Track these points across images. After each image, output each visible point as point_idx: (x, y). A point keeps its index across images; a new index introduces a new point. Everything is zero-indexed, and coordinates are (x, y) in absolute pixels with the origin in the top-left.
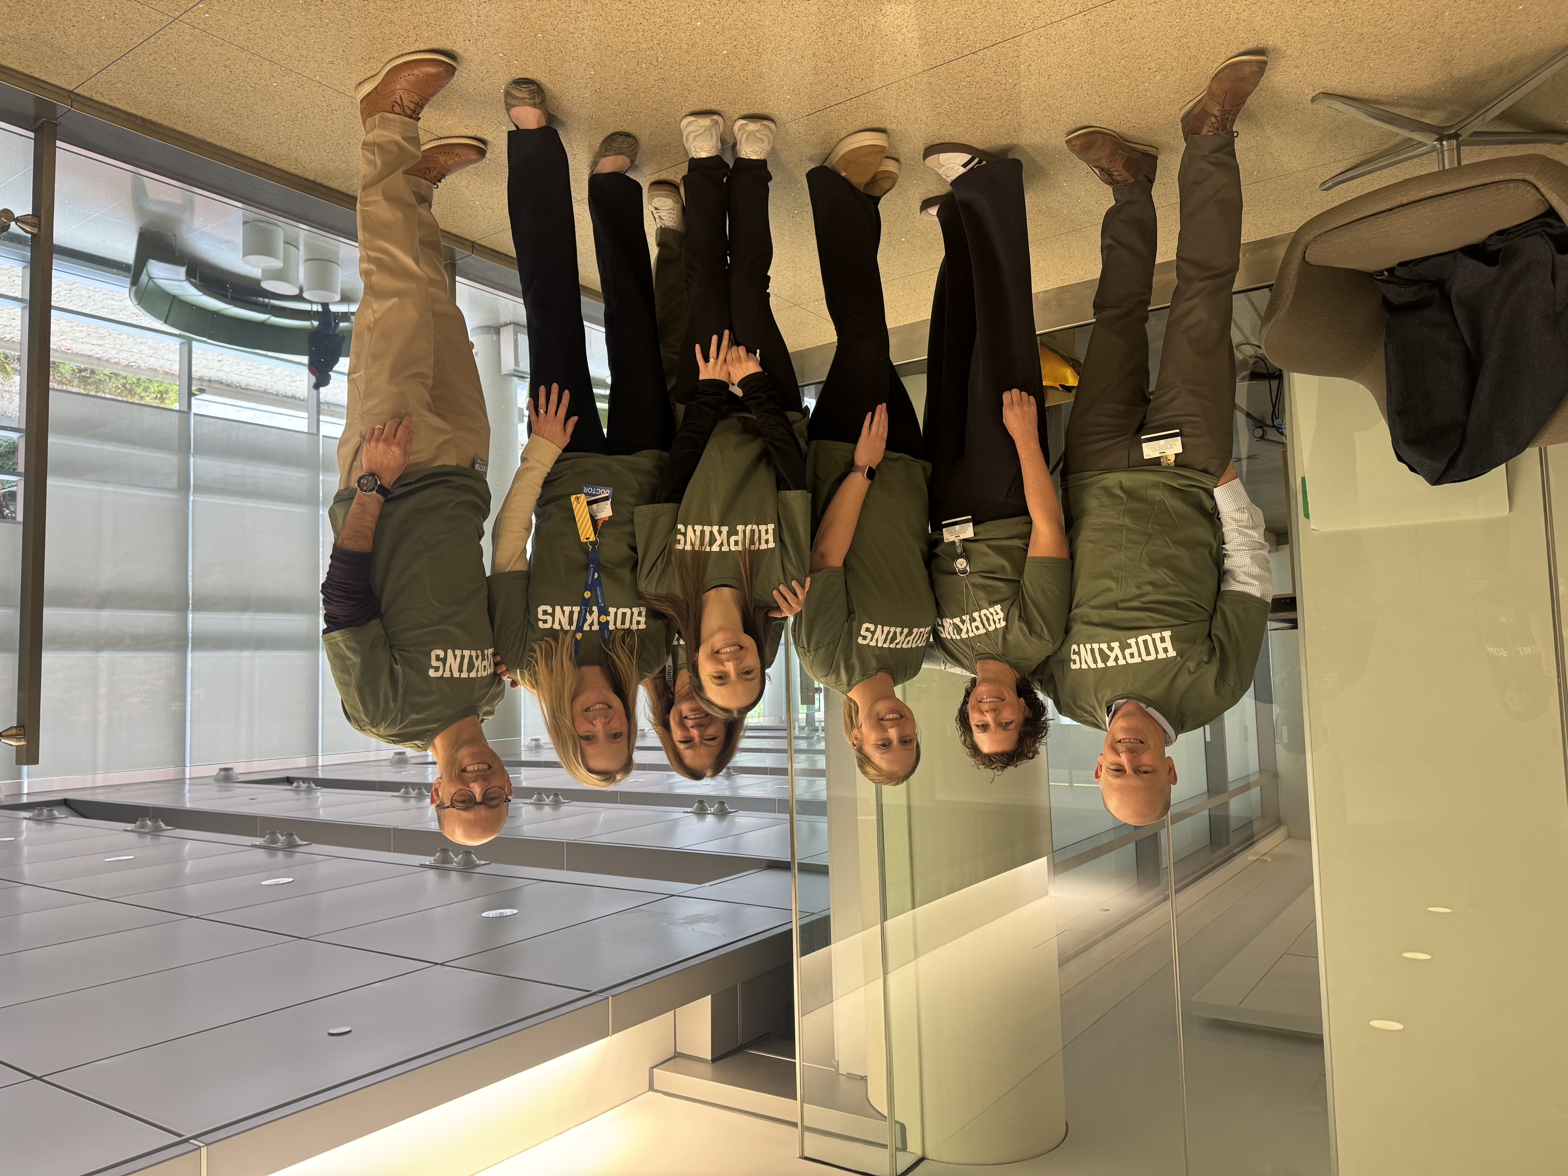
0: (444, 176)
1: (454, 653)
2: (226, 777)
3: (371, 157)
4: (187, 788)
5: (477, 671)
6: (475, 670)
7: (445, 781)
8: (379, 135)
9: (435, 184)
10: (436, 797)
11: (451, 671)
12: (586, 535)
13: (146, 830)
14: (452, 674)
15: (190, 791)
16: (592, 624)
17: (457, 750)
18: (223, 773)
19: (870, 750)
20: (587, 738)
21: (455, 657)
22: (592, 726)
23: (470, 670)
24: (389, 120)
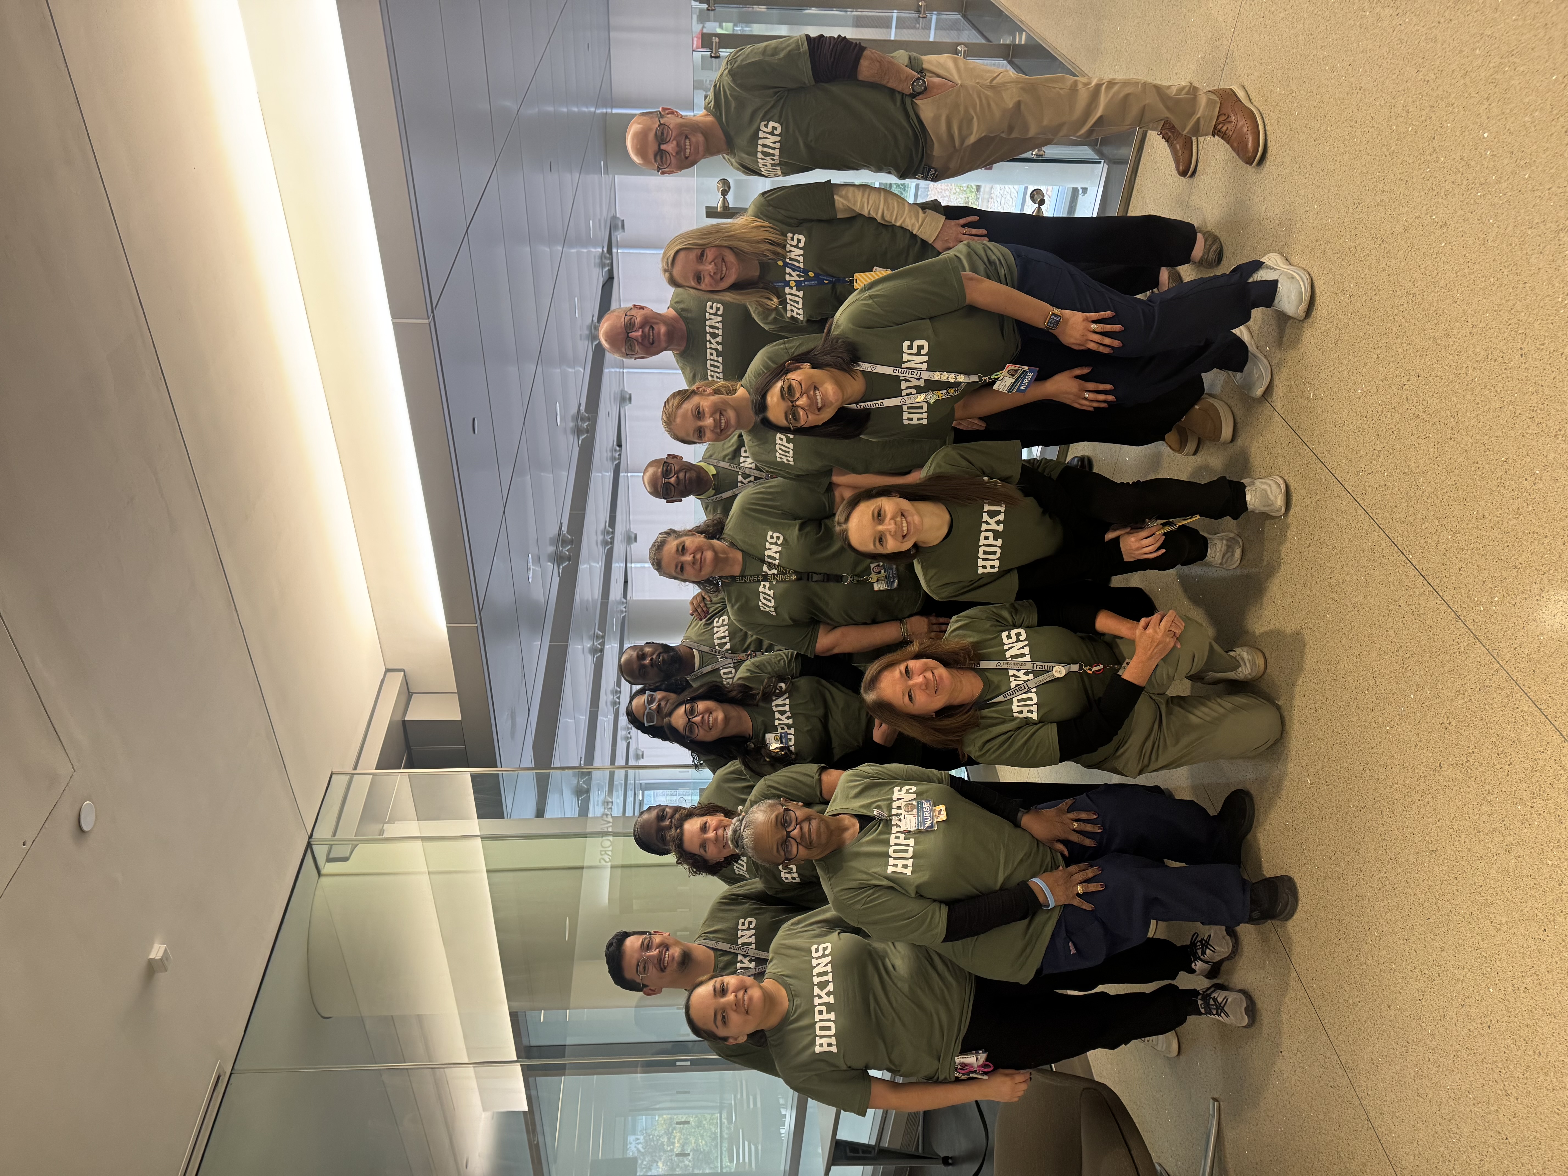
0: (1167, 141)
1: (778, 142)
2: (625, 399)
3: (1184, 92)
4: (618, 370)
5: (762, 159)
6: (763, 157)
7: (679, 120)
8: (1203, 100)
9: (1161, 133)
10: (667, 112)
11: (764, 138)
12: (860, 280)
13: (593, 331)
14: (761, 138)
15: (616, 372)
16: (790, 275)
17: (702, 133)
18: (628, 396)
19: (695, 400)
20: (702, 255)
21: (774, 143)
22: (710, 261)
23: (763, 153)
24: (1214, 107)
